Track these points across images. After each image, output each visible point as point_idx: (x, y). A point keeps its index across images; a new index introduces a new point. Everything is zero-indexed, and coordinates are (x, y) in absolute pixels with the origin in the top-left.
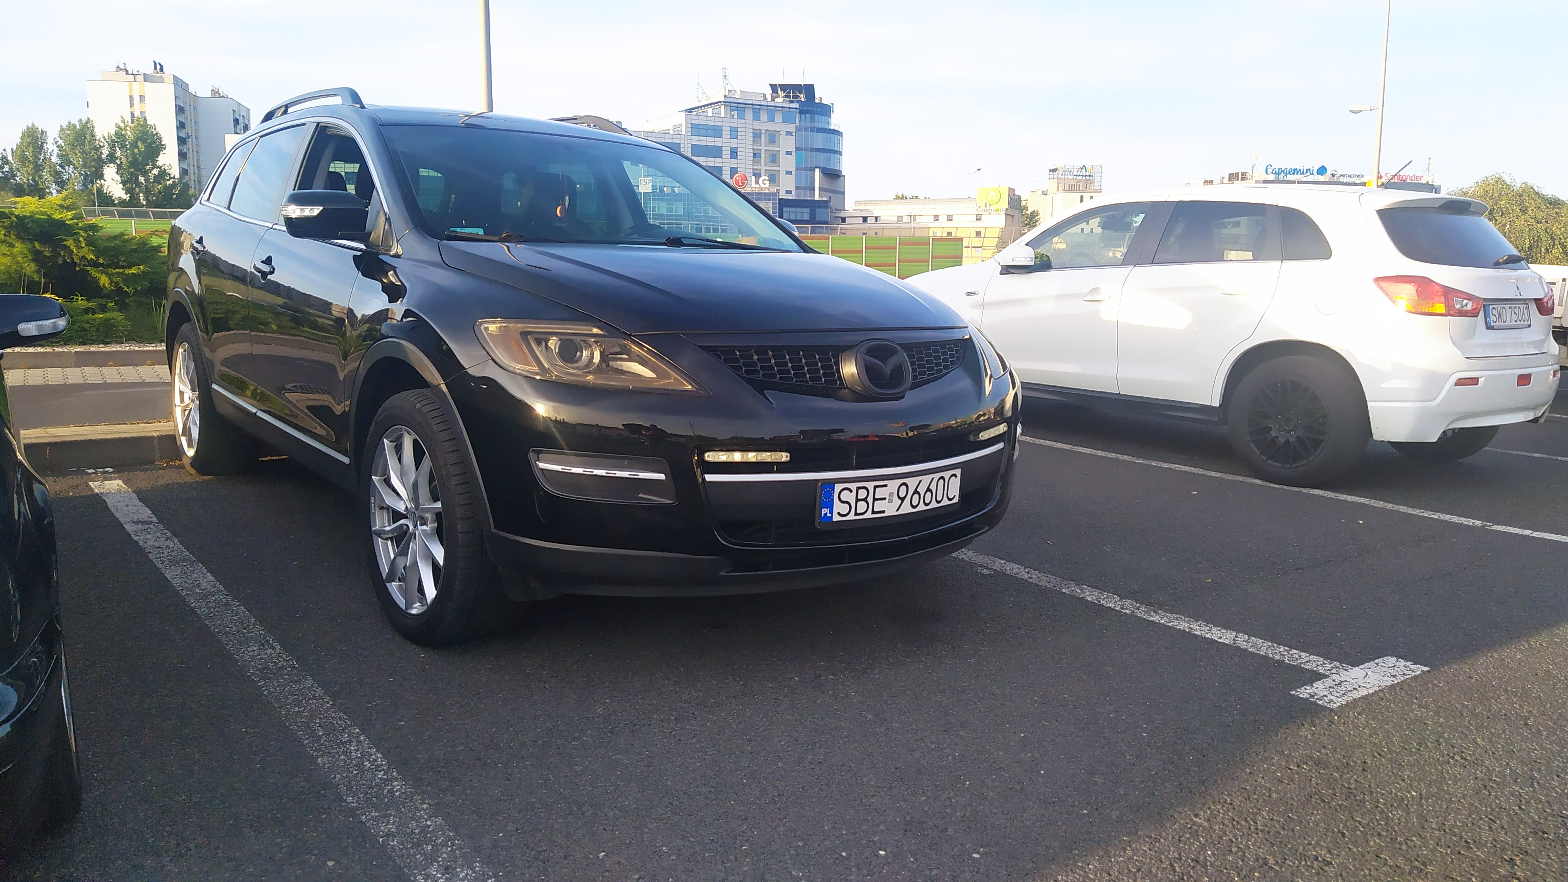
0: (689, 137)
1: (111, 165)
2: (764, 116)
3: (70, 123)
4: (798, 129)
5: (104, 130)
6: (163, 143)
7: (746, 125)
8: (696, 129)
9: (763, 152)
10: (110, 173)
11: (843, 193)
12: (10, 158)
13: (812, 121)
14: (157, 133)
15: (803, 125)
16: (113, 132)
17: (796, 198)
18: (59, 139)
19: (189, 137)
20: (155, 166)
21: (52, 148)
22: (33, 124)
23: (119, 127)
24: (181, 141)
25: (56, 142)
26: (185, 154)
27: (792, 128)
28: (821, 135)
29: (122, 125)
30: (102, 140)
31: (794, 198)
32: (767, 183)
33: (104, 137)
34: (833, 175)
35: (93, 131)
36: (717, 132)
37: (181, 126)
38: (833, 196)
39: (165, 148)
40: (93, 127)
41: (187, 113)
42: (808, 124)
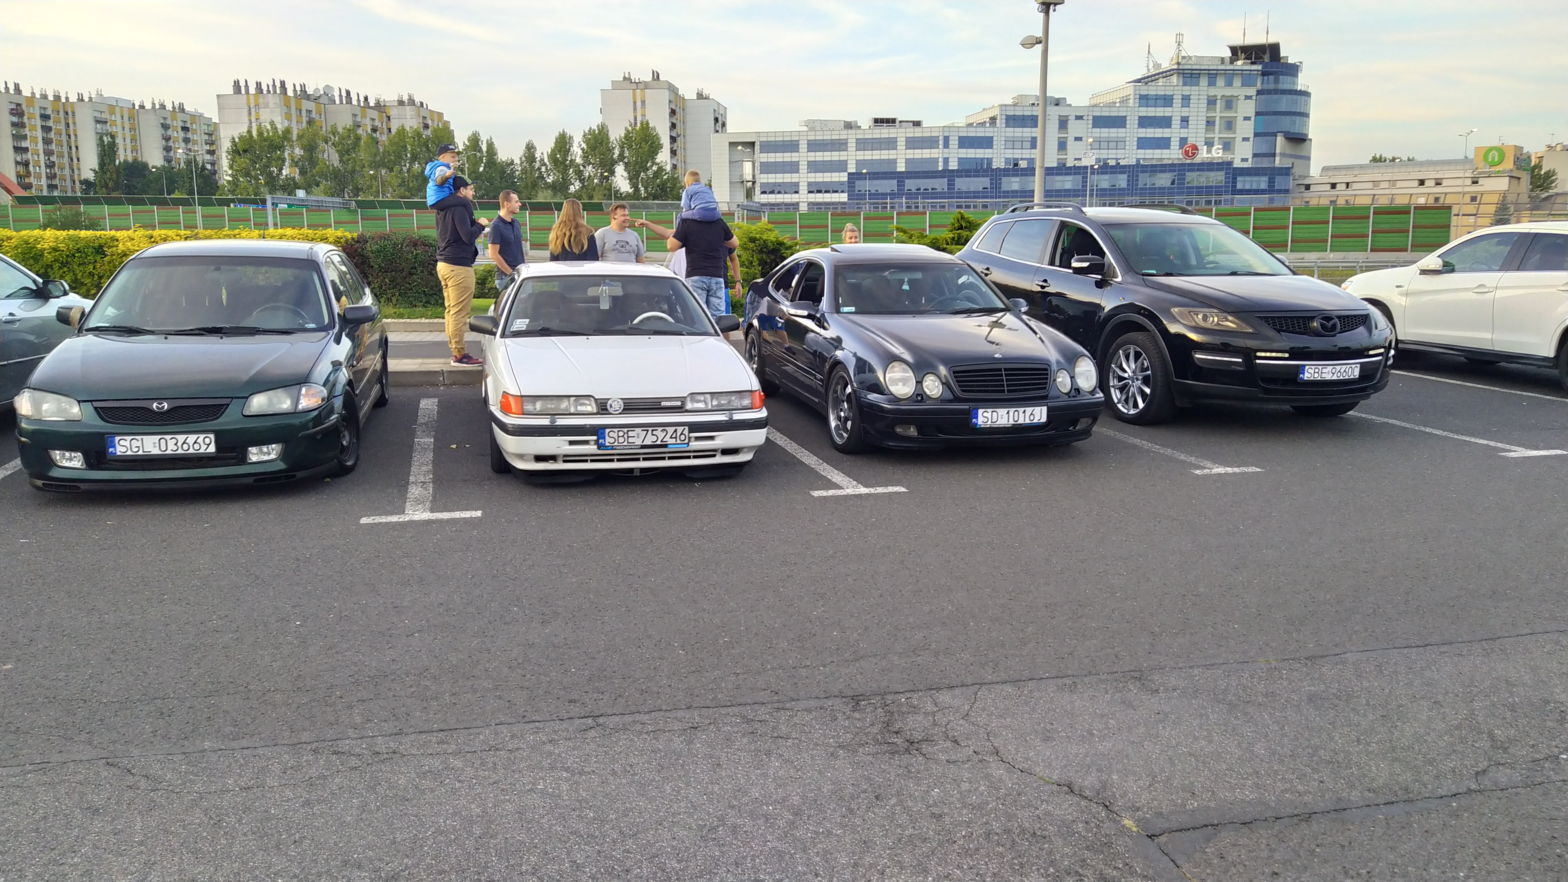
0: (1137, 109)
1: (621, 163)
2: (1220, 82)
3: (590, 129)
4: (1259, 93)
5: (616, 134)
6: (661, 142)
7: (1201, 92)
8: (1144, 100)
9: (1218, 119)
10: (620, 169)
11: (1309, 158)
12: (546, 160)
13: (1276, 81)
14: (656, 134)
15: (1266, 87)
16: (623, 135)
17: (1254, 166)
18: (582, 143)
19: (679, 136)
20: (654, 163)
21: (577, 151)
22: (564, 132)
23: (627, 131)
24: (673, 139)
25: (580, 146)
26: (675, 151)
27: (1252, 92)
28: (1285, 98)
29: (630, 128)
30: (615, 142)
31: (1250, 166)
32: (1221, 151)
33: (616, 140)
34: (1298, 140)
35: (607, 134)
36: (1167, 101)
37: (673, 126)
38: (1297, 162)
39: (662, 147)
40: (608, 131)
41: (678, 114)
42: (1271, 86)
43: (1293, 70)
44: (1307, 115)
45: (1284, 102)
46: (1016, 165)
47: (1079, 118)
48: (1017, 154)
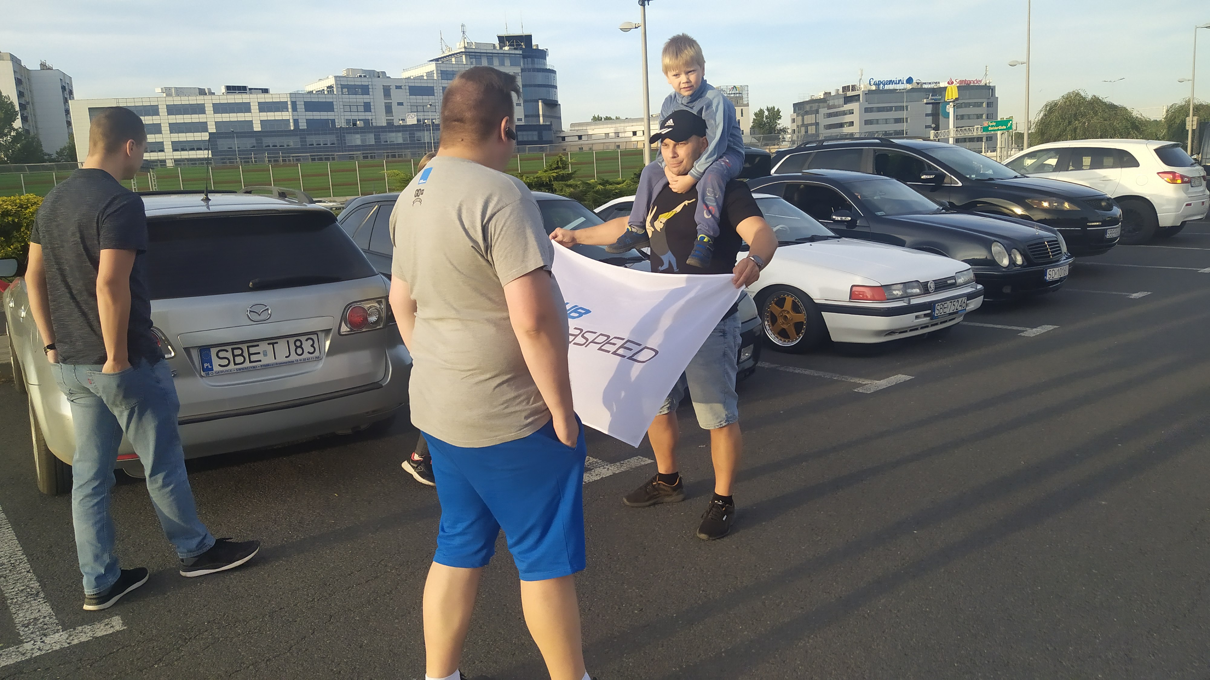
0: (440, 81)
2: (496, 62)
4: (523, 70)
8: (445, 74)
11: (560, 118)
13: (533, 63)
15: (526, 66)
17: (526, 124)
19: (28, 103)
24: (23, 107)
26: (26, 117)
27: (518, 69)
28: (540, 74)
31: (523, 124)
34: (552, 105)
38: (553, 120)
41: (25, 84)
42: (530, 66)
43: (542, 54)
44: (556, 87)
45: (540, 78)
46: (355, 124)
47: (398, 87)
48: (354, 116)
